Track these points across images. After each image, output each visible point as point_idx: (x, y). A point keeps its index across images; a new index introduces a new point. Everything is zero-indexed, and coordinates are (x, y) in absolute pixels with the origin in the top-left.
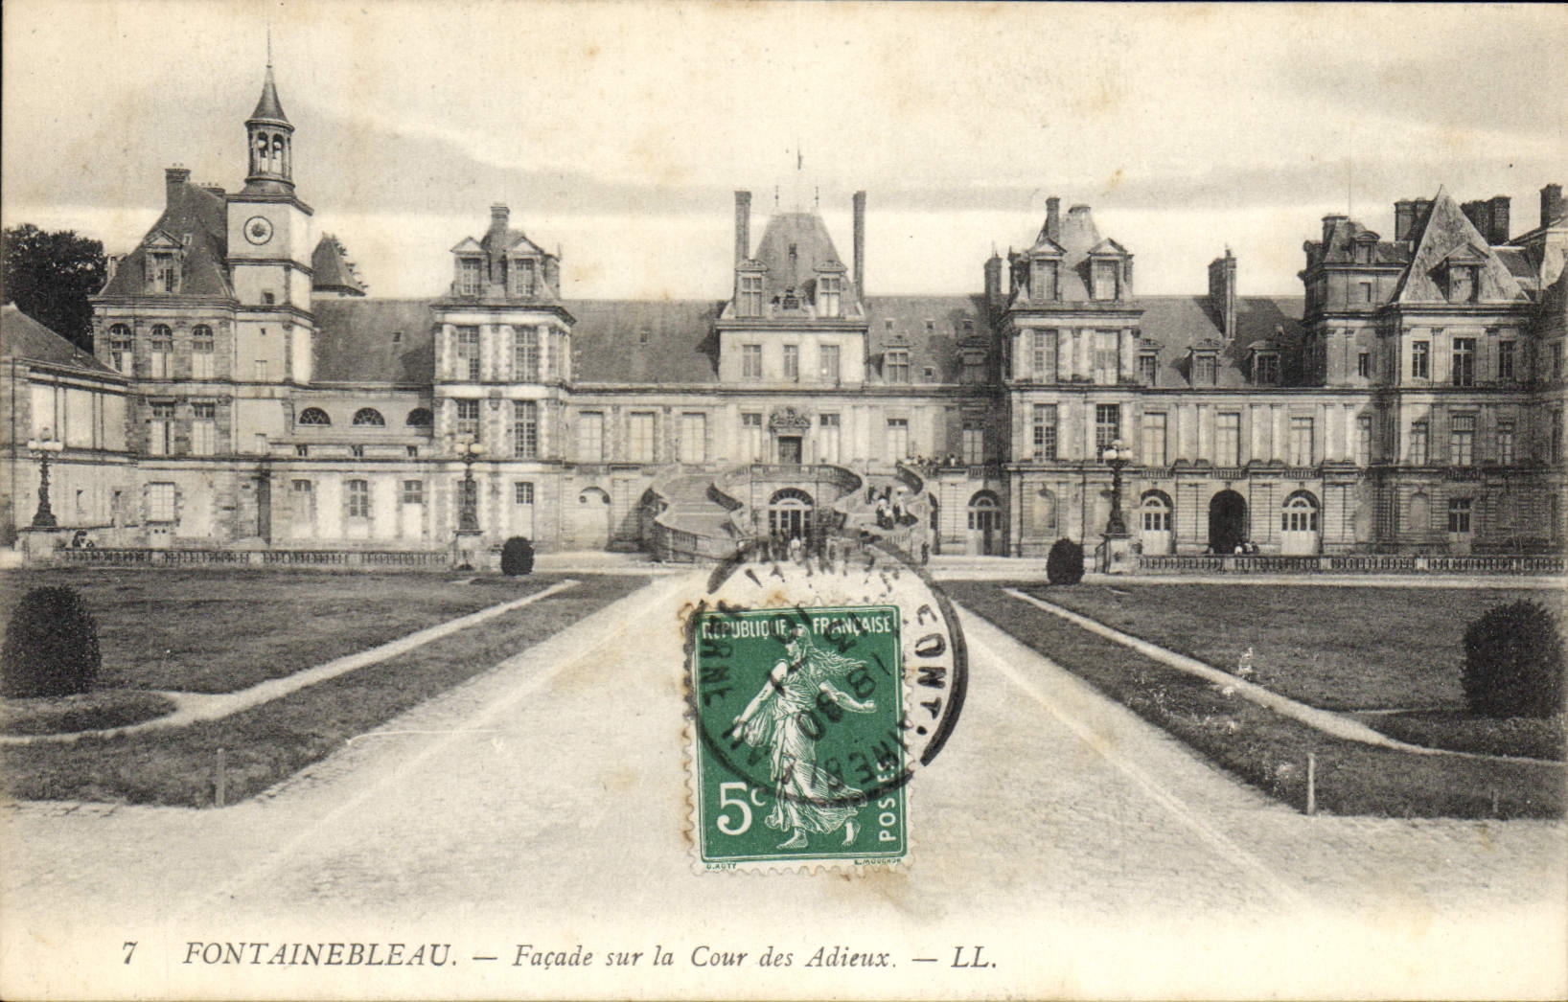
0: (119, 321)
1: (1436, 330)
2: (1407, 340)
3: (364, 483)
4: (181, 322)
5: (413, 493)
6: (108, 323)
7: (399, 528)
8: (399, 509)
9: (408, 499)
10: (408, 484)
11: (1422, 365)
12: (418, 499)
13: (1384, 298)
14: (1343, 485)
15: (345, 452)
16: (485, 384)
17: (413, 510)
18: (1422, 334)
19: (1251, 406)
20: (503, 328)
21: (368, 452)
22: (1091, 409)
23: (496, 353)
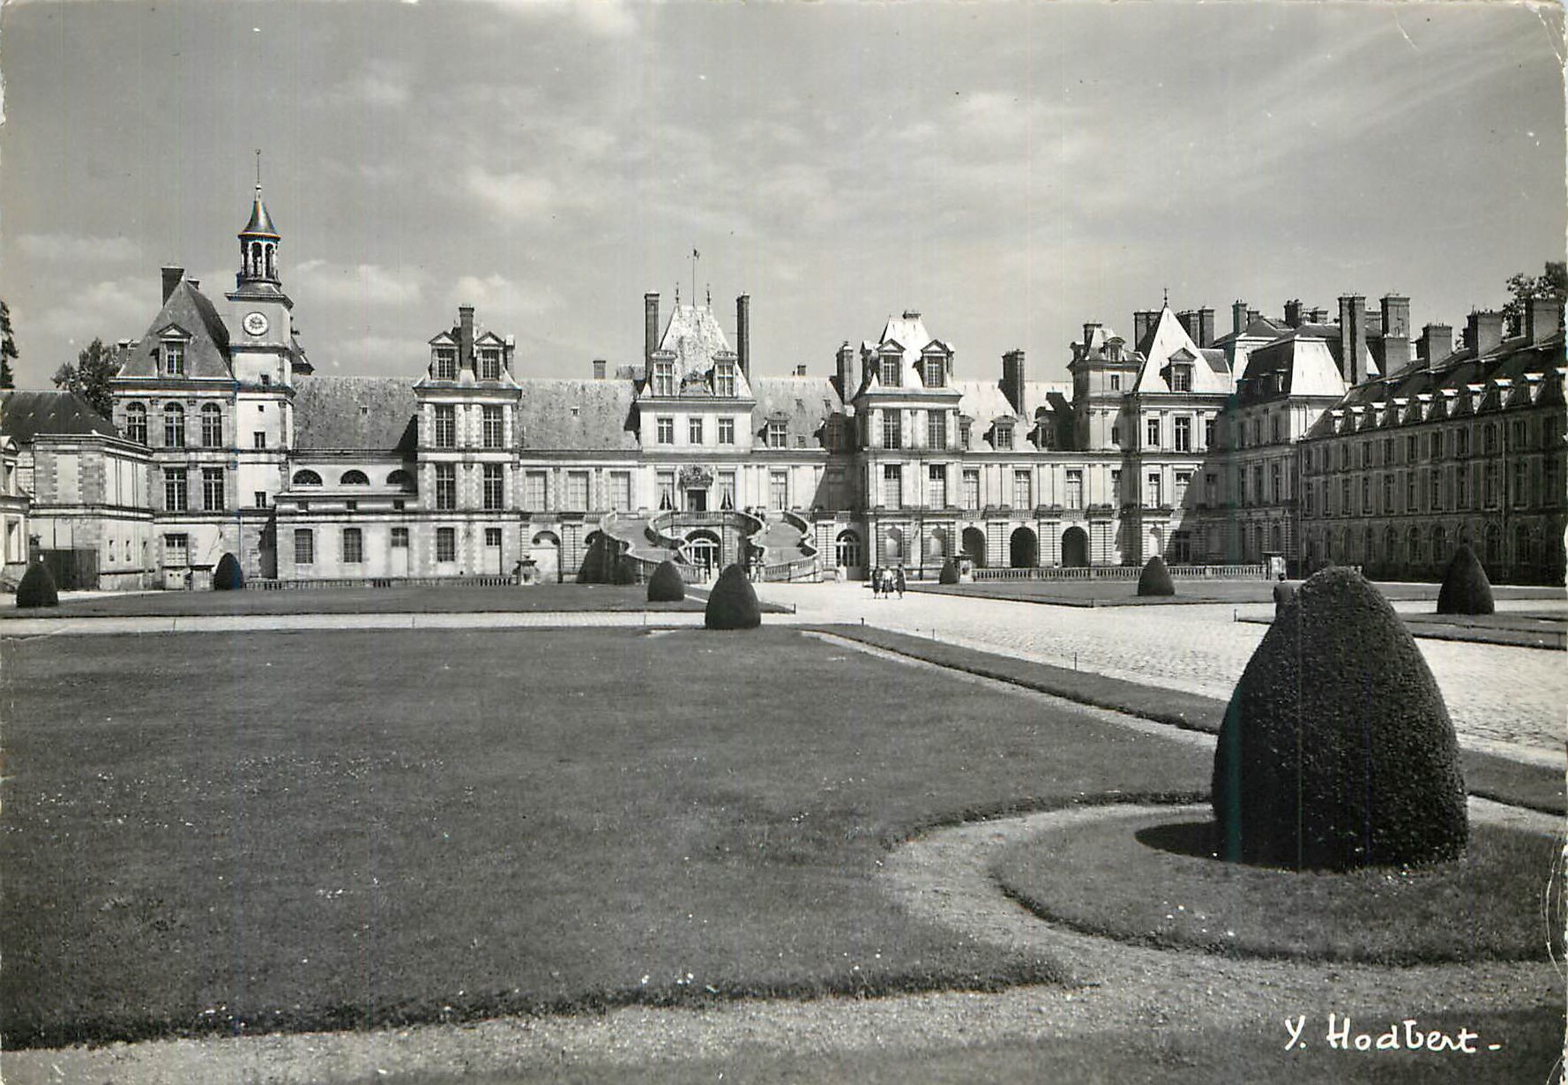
0: (136, 400)
1: (1163, 413)
2: (1144, 419)
3: (359, 531)
4: (192, 401)
5: (400, 537)
6: (125, 402)
7: (389, 567)
8: (388, 553)
9: (395, 544)
10: (395, 531)
11: (1155, 438)
12: (406, 544)
13: (1129, 388)
14: (1104, 523)
15: (341, 506)
16: (459, 451)
17: (400, 553)
18: (1155, 415)
19: (1038, 466)
20: (474, 407)
21: (361, 506)
22: (927, 469)
23: (469, 426)
